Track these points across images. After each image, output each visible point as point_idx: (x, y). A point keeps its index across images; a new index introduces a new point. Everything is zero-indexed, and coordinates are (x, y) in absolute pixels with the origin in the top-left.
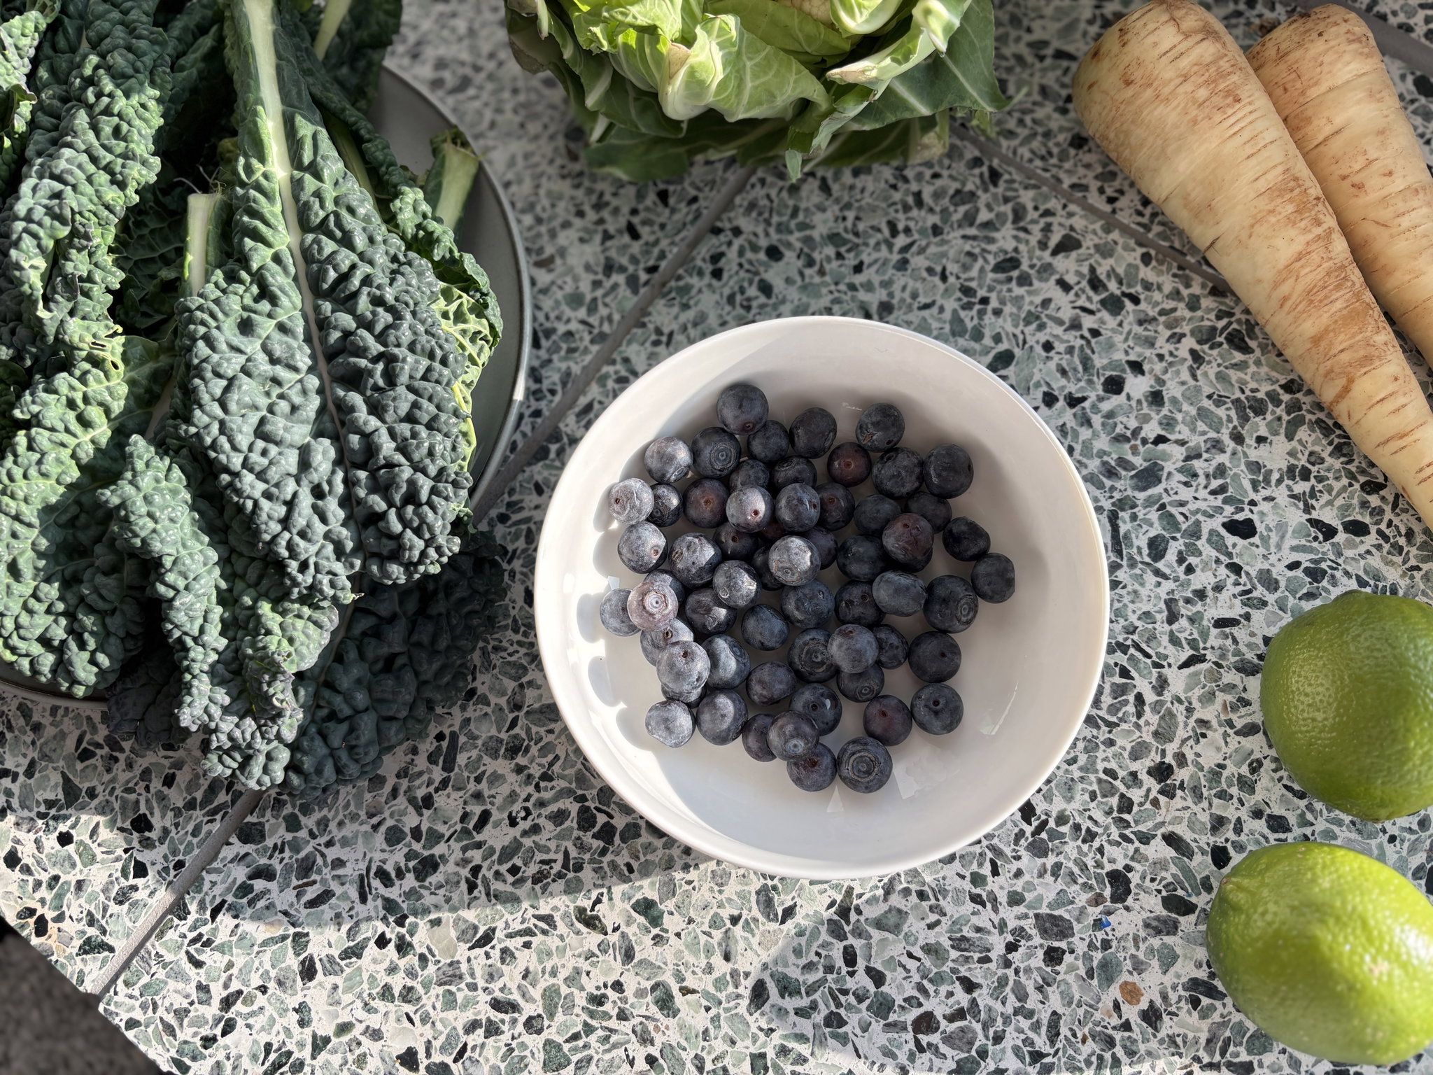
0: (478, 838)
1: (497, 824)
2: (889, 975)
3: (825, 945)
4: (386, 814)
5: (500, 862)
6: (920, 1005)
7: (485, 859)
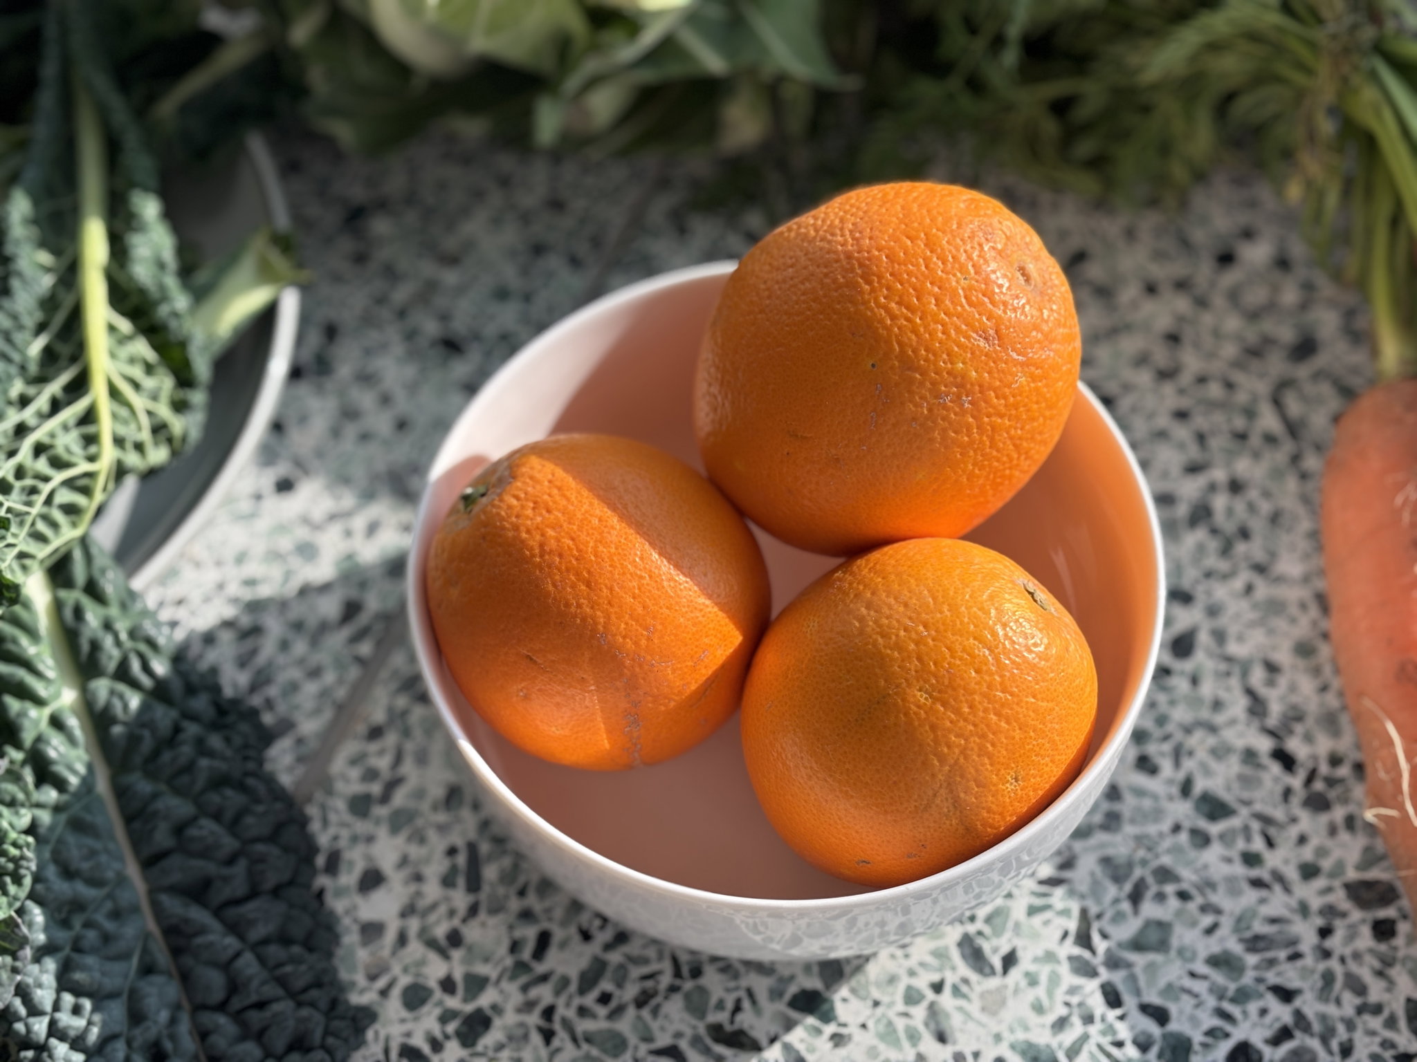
0: (540, 968)
1: (564, 945)
2: (1173, 1009)
3: (1073, 990)
4: (396, 969)
5: (582, 991)
6: (1227, 1035)
7: (558, 992)
